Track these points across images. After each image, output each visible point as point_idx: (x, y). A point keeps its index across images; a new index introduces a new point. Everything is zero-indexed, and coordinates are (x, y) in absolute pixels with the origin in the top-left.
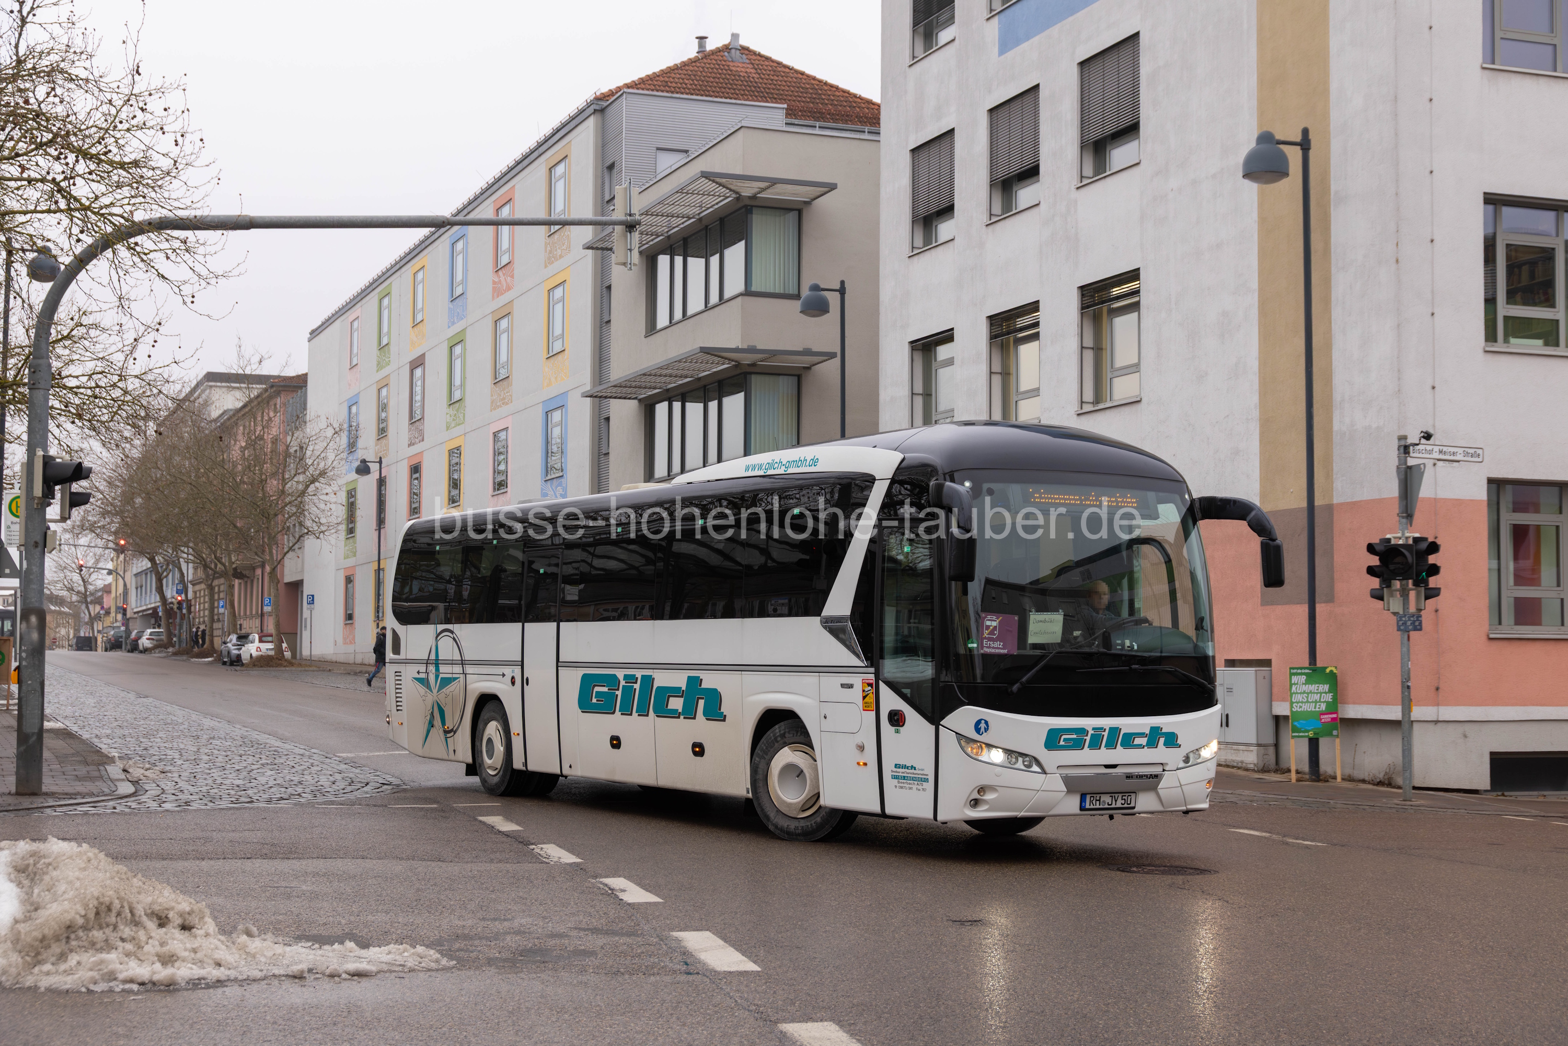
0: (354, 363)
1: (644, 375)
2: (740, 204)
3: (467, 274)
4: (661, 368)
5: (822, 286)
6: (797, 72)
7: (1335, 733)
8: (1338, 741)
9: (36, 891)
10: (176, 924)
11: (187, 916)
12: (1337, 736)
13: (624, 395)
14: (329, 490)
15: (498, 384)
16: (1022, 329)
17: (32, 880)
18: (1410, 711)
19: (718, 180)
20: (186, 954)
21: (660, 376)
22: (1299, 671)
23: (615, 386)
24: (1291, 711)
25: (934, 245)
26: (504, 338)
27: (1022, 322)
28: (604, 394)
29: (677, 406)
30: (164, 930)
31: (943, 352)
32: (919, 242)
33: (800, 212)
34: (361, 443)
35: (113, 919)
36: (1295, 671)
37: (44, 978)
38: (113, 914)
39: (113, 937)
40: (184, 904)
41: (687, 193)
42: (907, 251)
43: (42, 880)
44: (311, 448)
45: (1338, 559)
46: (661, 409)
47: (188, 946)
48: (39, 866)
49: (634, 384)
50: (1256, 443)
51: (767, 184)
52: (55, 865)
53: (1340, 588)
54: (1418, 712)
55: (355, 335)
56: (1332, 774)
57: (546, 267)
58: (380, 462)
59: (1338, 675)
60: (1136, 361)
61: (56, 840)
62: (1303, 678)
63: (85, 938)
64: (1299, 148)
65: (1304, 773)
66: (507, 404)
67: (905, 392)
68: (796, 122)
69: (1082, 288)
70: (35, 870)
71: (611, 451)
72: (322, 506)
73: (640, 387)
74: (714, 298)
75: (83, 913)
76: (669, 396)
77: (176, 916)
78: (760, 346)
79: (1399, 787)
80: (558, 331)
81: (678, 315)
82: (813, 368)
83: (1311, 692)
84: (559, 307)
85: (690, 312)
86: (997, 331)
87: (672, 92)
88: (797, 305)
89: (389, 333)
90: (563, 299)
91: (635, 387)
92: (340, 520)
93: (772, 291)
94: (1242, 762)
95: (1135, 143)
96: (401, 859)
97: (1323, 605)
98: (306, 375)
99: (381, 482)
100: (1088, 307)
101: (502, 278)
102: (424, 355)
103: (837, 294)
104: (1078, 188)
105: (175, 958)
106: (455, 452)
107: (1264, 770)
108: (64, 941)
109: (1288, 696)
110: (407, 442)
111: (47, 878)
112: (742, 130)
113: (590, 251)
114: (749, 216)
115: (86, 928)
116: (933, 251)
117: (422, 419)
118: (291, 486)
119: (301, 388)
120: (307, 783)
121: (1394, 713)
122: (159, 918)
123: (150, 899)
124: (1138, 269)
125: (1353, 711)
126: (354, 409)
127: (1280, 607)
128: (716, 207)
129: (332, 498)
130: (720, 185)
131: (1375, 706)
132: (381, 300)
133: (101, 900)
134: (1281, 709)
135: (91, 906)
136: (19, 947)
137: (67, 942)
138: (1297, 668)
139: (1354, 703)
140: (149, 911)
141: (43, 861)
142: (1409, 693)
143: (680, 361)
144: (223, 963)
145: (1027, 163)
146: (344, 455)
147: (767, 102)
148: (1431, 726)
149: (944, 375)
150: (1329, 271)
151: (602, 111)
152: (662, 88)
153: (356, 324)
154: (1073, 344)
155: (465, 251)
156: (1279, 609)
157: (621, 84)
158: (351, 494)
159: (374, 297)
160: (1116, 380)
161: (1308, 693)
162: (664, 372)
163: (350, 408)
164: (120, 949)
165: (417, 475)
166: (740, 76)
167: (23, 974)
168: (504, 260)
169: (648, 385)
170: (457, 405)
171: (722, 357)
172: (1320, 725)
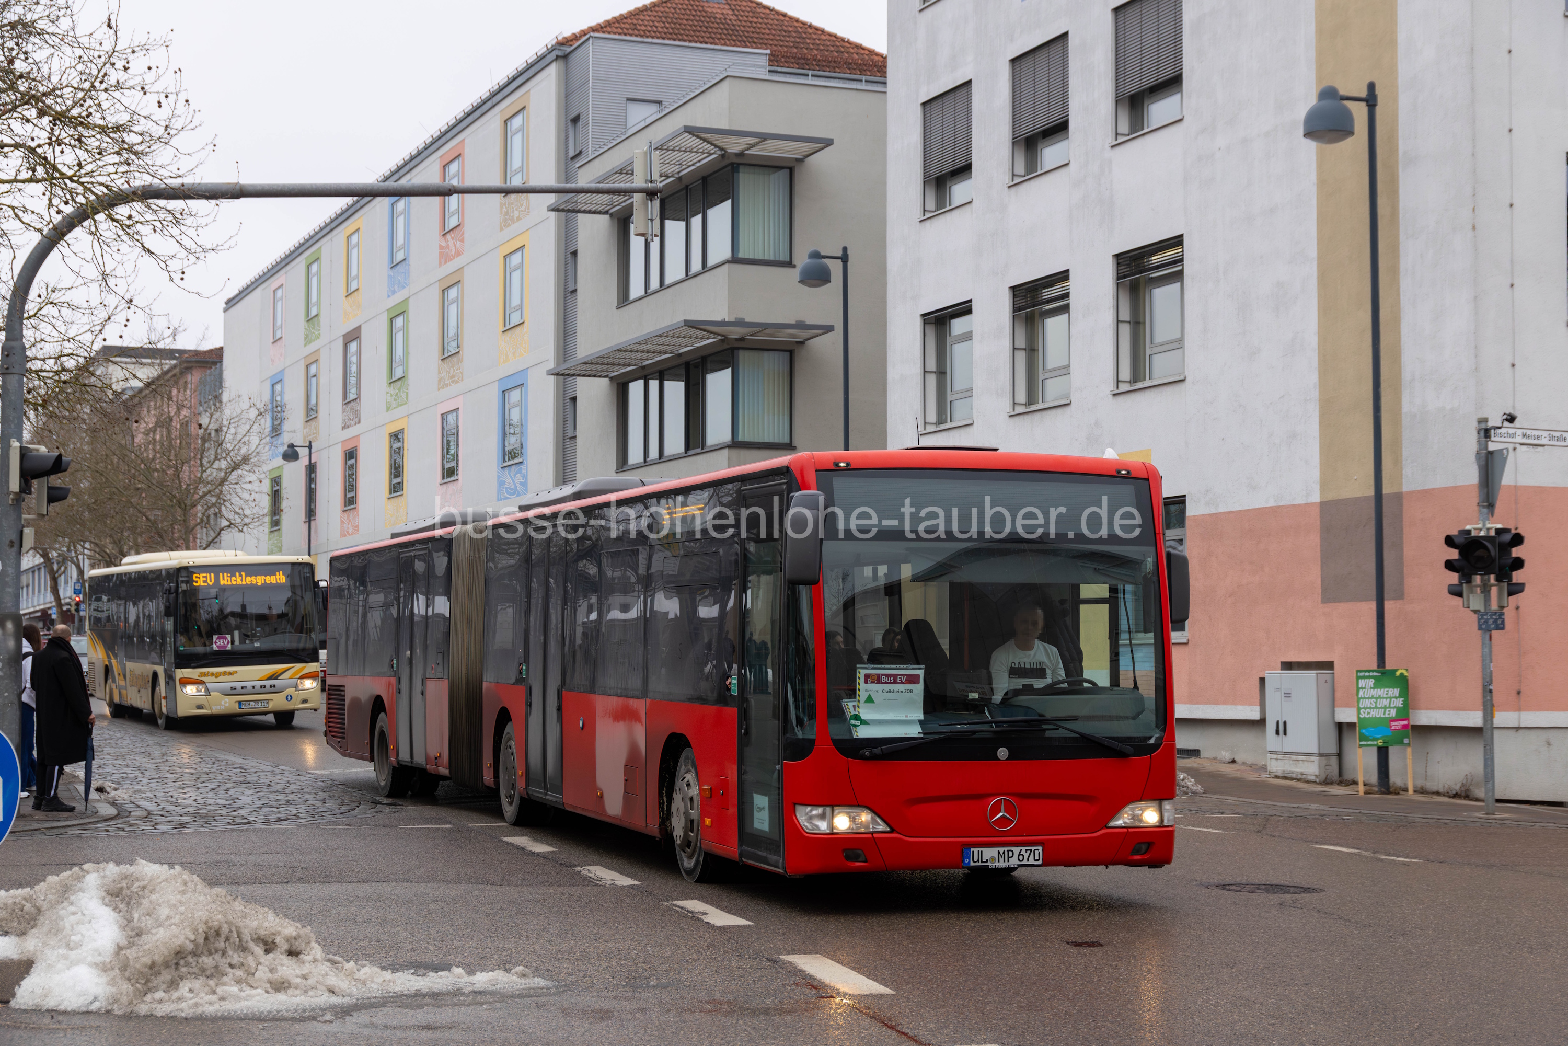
0: (278, 336)
1: (619, 350)
2: (726, 162)
3: (409, 239)
4: (639, 343)
5: (823, 254)
6: (778, 13)
7: (1406, 741)
8: (1409, 750)
9: (136, 916)
10: (283, 950)
11: (293, 941)
12: (1409, 745)
13: (593, 373)
14: (252, 477)
15: (447, 360)
16: (1049, 301)
17: (128, 904)
18: (1492, 717)
19: (702, 135)
20: (299, 980)
21: (637, 351)
22: (1367, 674)
23: (585, 363)
24: (1359, 718)
25: (948, 208)
26: (453, 309)
27: (1048, 293)
28: (572, 372)
29: (654, 384)
30: (271, 956)
31: (958, 326)
32: (931, 204)
33: (791, 170)
34: (286, 426)
35: (221, 944)
36: (1362, 674)
37: (159, 1006)
38: (222, 939)
39: (223, 963)
40: (290, 929)
41: (668, 150)
42: (918, 214)
43: (139, 904)
44: (232, 431)
45: (1409, 551)
46: (636, 389)
47: (298, 972)
48: (134, 889)
49: (606, 361)
50: (1316, 427)
51: (756, 140)
52: (151, 888)
53: (1411, 583)
54: (1502, 718)
55: (279, 305)
56: (1403, 786)
57: (501, 229)
58: (310, 447)
59: (1409, 678)
60: (1179, 336)
61: (144, 862)
62: (1371, 682)
63: (194, 964)
64: (1364, 104)
65: (1371, 785)
66: (457, 382)
67: (917, 369)
68: (779, 69)
69: (1117, 256)
70: (129, 893)
71: (578, 434)
72: (246, 496)
73: (613, 364)
74: (696, 266)
75: (193, 938)
76: (645, 374)
77: (283, 941)
78: (747, 320)
79: (1478, 800)
80: (516, 301)
81: (655, 283)
82: (807, 342)
83: (1380, 697)
84: (516, 276)
85: (668, 280)
86: (1022, 302)
87: (642, 36)
88: (794, 274)
89: (318, 303)
90: (521, 266)
91: (608, 364)
92: (266, 511)
93: (761, 257)
94: (1302, 774)
95: (1177, 97)
96: (449, 882)
97: (1391, 602)
98: (221, 348)
99: (311, 469)
100: (1125, 277)
101: (451, 243)
102: (359, 329)
103: (839, 262)
104: (1113, 147)
105: (286, 985)
106: (396, 436)
107: (1327, 782)
108: (173, 967)
109: (1354, 700)
110: (340, 425)
111: (145, 902)
112: (728, 79)
113: (553, 213)
114: (736, 174)
115: (194, 954)
116: (948, 215)
117: (357, 399)
118: (212, 474)
119: (215, 363)
120: (297, 802)
121: (1474, 719)
122: (265, 943)
123: (255, 923)
124: (1182, 236)
125: (1425, 717)
126: (278, 387)
127: (1342, 604)
128: (698, 165)
129: (255, 486)
130: (705, 140)
131: (1451, 712)
132: (308, 267)
133: (210, 924)
134: (1346, 715)
135: (201, 930)
136: (127, 974)
137: (176, 969)
138: (1365, 671)
139: (1427, 709)
140: (256, 936)
141: (137, 884)
142: (1492, 697)
143: (660, 336)
144: (336, 990)
145: (1055, 118)
146: (268, 438)
147: (746, 46)
148: (1512, 732)
149: (958, 351)
150: (1397, 237)
151: (565, 57)
152: (630, 31)
153: (279, 293)
154: (1108, 317)
155: (406, 212)
156: (1343, 607)
157: (584, 27)
158: (276, 481)
159: (299, 264)
160: (1155, 357)
161: (1376, 698)
162: (641, 347)
163: (273, 386)
164: (231, 975)
165: (353, 461)
166: (715, 18)
167: (135, 1002)
168: (453, 222)
169: (622, 361)
170: (399, 383)
171: (708, 332)
172: (1390, 733)
